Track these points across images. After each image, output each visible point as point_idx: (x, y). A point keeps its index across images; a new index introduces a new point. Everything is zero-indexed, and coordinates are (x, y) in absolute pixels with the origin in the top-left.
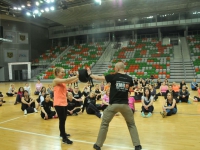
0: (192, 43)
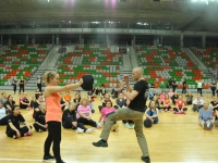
0: (140, 53)
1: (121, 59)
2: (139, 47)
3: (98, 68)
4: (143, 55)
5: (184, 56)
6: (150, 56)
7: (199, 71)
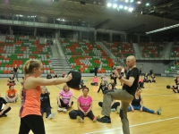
1: (49, 50)
2: (63, 39)
4: (67, 47)
5: (99, 48)
6: (72, 46)
7: (111, 60)
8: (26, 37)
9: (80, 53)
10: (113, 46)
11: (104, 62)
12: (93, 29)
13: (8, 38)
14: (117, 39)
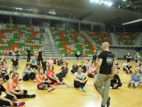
0: (54, 33)
1: (42, 36)
2: (53, 28)
3: (26, 42)
4: (56, 34)
5: (82, 36)
6: (61, 34)
7: (92, 46)
8: (23, 26)
9: (67, 39)
10: (94, 35)
11: (87, 48)
12: (78, 21)
13: (8, 26)
14: (97, 29)
